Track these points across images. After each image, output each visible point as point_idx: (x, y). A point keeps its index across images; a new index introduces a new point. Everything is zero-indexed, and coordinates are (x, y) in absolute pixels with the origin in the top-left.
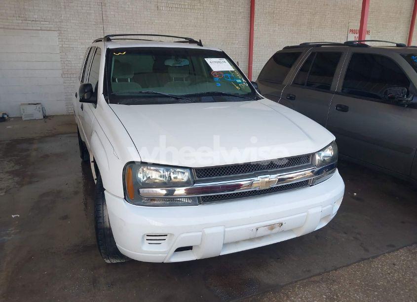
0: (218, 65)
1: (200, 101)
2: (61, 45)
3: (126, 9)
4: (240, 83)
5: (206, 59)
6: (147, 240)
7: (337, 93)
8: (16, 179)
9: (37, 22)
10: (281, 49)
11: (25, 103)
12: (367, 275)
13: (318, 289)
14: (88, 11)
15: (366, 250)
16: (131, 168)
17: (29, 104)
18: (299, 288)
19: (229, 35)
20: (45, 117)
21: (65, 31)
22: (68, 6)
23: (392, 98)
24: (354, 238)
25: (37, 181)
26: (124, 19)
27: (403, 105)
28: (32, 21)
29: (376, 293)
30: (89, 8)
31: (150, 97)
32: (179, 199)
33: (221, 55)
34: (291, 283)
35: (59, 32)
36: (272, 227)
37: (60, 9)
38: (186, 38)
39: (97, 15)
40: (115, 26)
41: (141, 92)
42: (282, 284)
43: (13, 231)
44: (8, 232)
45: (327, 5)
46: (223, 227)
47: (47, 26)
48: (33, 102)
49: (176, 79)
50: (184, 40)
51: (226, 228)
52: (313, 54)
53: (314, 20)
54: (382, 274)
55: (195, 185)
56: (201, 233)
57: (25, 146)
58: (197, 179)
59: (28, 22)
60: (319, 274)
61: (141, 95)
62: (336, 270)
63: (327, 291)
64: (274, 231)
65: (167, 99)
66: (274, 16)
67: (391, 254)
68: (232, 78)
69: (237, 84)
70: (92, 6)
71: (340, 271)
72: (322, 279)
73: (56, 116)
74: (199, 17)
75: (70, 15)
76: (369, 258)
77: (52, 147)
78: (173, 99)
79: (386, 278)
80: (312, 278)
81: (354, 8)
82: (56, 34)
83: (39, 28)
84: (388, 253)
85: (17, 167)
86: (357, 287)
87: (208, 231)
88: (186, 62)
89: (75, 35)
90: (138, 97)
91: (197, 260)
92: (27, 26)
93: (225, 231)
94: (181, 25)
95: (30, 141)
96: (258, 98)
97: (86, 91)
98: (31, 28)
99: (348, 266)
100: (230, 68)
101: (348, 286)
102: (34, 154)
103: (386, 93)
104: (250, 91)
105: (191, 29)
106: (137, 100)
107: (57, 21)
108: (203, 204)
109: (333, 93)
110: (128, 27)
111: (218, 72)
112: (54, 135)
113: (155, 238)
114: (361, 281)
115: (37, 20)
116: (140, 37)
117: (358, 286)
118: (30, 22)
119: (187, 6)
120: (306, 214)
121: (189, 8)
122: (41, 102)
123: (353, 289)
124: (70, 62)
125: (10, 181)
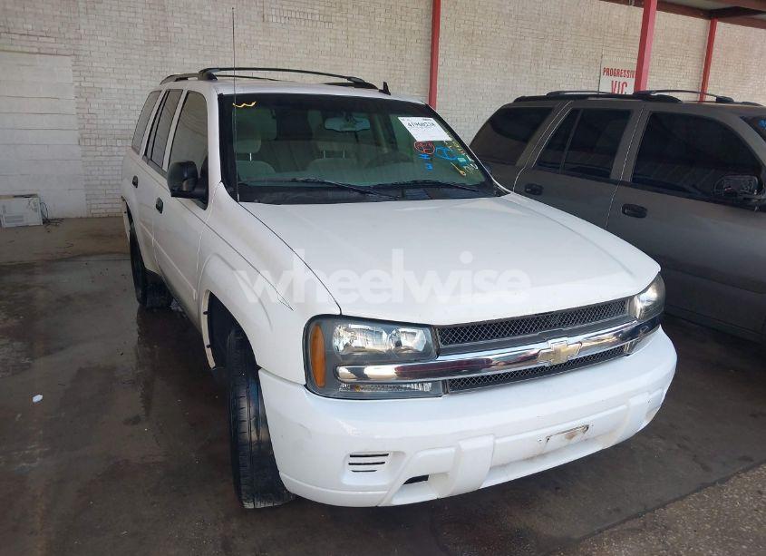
0: (423, 130)
1: (404, 197)
2: (77, 84)
3: (205, 18)
4: (464, 164)
5: (400, 118)
6: (350, 464)
7: (623, 183)
8: (18, 344)
9: (32, 38)
10: (511, 101)
11: (7, 193)
12: (719, 513)
13: (642, 544)
14: (130, 20)
15: (706, 468)
16: (318, 327)
17: (15, 197)
18: (609, 543)
19: (393, 72)
20: (46, 221)
21: (86, 56)
22: (94, 9)
23: (733, 194)
24: (679, 445)
25: (62, 349)
26: (201, 38)
27: (751, 208)
28: (21, 35)
29: (744, 547)
30: (133, 15)
31: (311, 189)
32: (408, 386)
33: (426, 111)
34: (593, 534)
35: (74, 58)
36: (571, 434)
37: (77, 15)
38: (349, 78)
39: (149, 27)
40: (183, 49)
41: (294, 180)
42: (576, 537)
43: (38, 451)
44: (27, 452)
45: (565, 23)
46: (491, 438)
47: (50, 45)
48: (23, 193)
49: (330, 154)
50: (346, 81)
51: (497, 438)
52: (574, 112)
53: (544, 48)
54: (744, 510)
55: (440, 358)
56: (453, 450)
57: (18, 278)
58: (442, 346)
59: (13, 36)
60: (637, 516)
61: (295, 185)
62: (664, 507)
63: (660, 547)
64: (574, 440)
65: (346, 194)
66: (474, 39)
67: (750, 473)
68: (450, 154)
69: (460, 166)
70: (140, 10)
71: (672, 510)
72: (645, 524)
73: (68, 219)
74: (339, 37)
75: (96, 25)
76: (715, 483)
77: (72, 280)
78: (356, 194)
79: (753, 518)
80: (627, 524)
81: (610, 30)
82: (68, 61)
83: (35, 50)
84: (745, 471)
85: (13, 322)
86: (708, 537)
87: (466, 445)
88: (363, 124)
89: (106, 66)
90: (290, 189)
91: (438, 500)
92: (12, 45)
93: (495, 444)
94: (306, 52)
95: (27, 268)
96: (500, 193)
97: (186, 175)
98: (19, 48)
99: (682, 498)
100: (444, 136)
101: (692, 536)
102: (41, 294)
103: (720, 187)
104: (482, 179)
105: (324, 59)
106: (291, 195)
107: (72, 36)
108: (452, 394)
109: (616, 183)
110: (208, 52)
111: (424, 143)
112: (70, 258)
113: (364, 460)
114: (712, 526)
115: (31, 32)
116: (255, 74)
117: (709, 535)
118: (17, 37)
119: (318, 17)
120: (624, 407)
121: (321, 19)
122: (38, 193)
123: (702, 540)
124: (94, 116)
125: (6, 349)
